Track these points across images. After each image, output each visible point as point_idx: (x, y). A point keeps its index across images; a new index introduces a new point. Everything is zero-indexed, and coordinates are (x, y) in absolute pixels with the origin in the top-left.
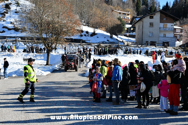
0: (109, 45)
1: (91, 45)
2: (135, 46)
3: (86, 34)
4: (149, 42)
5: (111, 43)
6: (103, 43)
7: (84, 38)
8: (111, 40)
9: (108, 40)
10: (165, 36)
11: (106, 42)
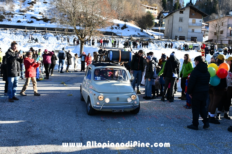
0: (141, 39)
1: (123, 38)
2: (166, 40)
3: (117, 27)
4: (178, 36)
5: (142, 36)
6: (134, 36)
7: (115, 31)
8: (141, 34)
9: (138, 34)
10: (193, 31)
11: (136, 36)
